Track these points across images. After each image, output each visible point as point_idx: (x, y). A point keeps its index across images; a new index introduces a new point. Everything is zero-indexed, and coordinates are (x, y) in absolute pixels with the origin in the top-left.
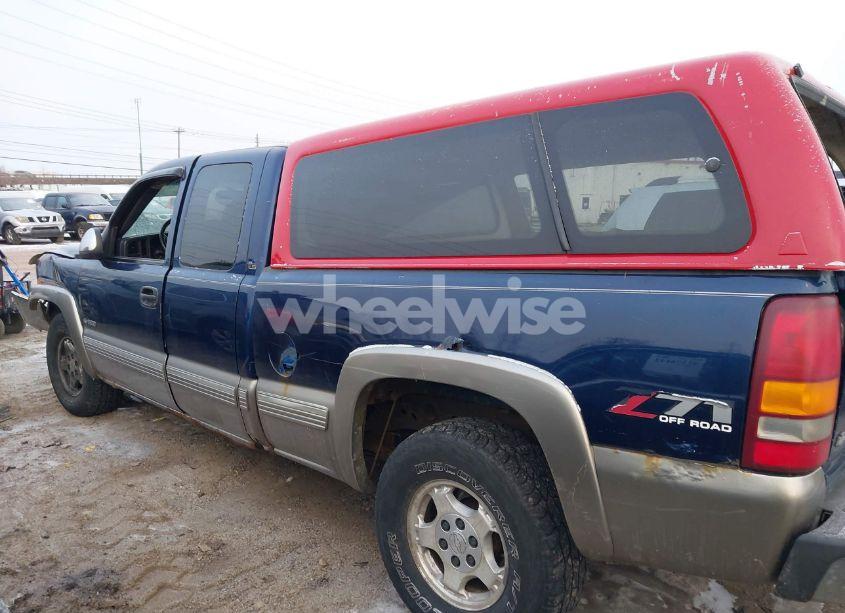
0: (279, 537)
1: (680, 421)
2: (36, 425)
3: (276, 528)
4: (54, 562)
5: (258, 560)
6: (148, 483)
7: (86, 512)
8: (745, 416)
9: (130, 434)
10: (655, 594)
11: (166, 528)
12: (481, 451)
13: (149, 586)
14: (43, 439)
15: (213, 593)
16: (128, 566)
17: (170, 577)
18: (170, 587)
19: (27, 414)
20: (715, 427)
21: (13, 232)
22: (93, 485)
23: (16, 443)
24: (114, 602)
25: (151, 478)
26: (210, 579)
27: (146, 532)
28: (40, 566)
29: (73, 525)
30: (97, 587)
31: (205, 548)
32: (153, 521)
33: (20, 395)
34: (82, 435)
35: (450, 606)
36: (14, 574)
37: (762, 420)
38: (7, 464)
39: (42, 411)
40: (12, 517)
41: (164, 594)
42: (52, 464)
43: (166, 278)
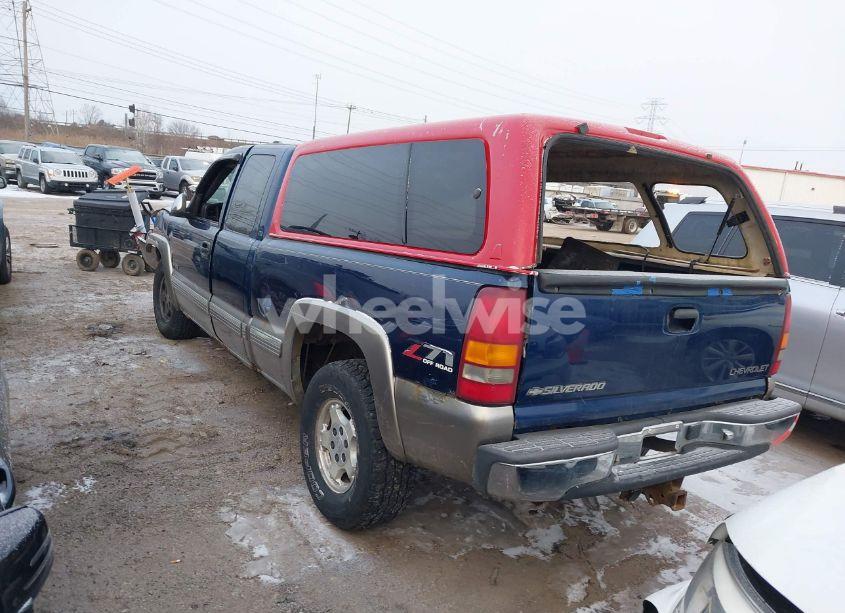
0: (258, 437)
1: (431, 363)
2: (135, 340)
3: (260, 432)
4: (106, 424)
5: (234, 448)
6: (189, 389)
7: (140, 399)
8: (458, 362)
9: (196, 355)
10: (502, 522)
11: (187, 418)
12: (352, 379)
13: (154, 448)
14: (135, 349)
15: (195, 460)
16: (149, 434)
17: (171, 446)
18: (169, 451)
19: (133, 331)
20: (446, 368)
21: (188, 189)
22: (152, 383)
23: (116, 349)
24: (129, 452)
25: (193, 386)
26: (196, 452)
27: (172, 418)
28: (96, 425)
29: (127, 405)
30: (124, 442)
31: (205, 435)
32: (180, 412)
33: (135, 318)
34: (162, 350)
35: (329, 489)
36: (79, 425)
37: (466, 366)
38: (104, 361)
39: (144, 331)
40: (93, 393)
41: (163, 455)
42: (134, 366)
43: (216, 237)
